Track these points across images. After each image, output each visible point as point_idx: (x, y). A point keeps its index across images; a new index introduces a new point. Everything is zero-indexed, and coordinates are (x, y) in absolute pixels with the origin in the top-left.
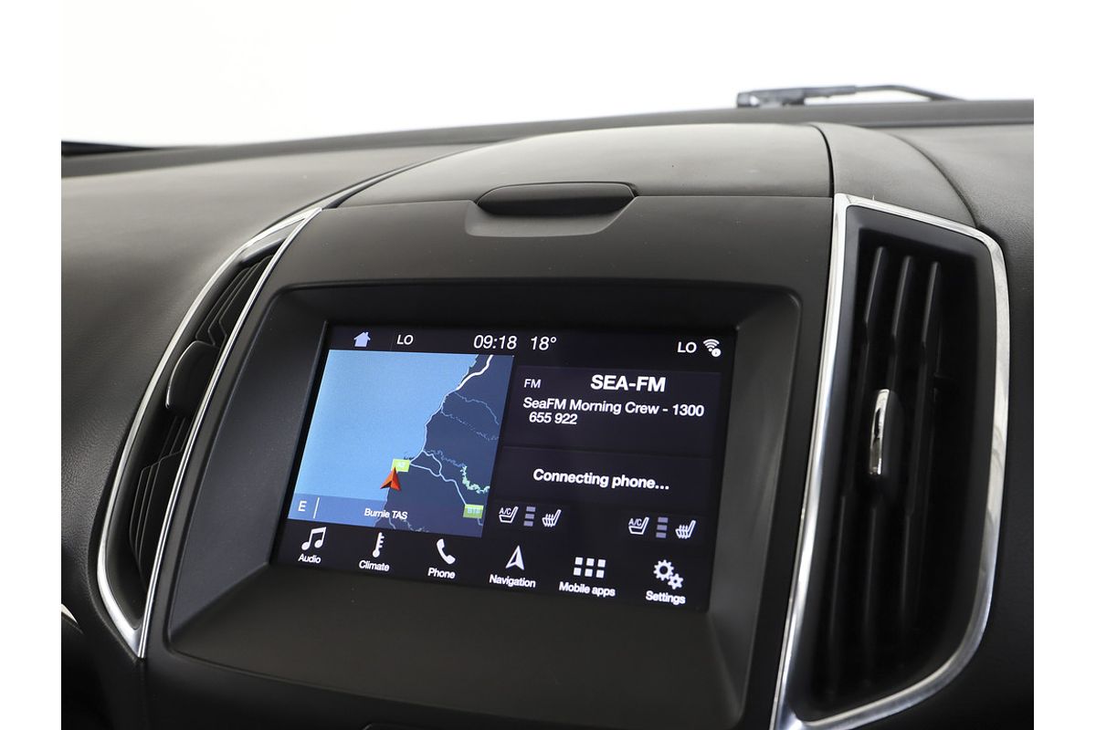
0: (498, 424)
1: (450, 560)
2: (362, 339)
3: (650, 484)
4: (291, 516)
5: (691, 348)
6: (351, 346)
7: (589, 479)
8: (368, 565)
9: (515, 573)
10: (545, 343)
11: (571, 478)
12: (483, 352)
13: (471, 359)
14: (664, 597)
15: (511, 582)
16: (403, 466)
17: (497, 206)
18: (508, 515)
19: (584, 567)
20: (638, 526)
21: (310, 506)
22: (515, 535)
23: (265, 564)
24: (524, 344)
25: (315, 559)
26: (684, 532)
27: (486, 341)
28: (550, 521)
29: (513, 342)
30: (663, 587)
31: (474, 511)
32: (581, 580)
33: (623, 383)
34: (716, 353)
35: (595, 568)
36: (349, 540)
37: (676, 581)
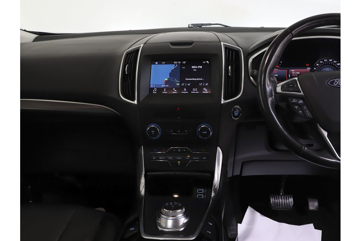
0: (179, 73)
1: (176, 91)
2: (157, 63)
3: (202, 79)
4: (150, 87)
5: (205, 62)
6: (155, 64)
7: (193, 79)
8: (164, 92)
9: (185, 91)
10: (184, 62)
11: (191, 79)
12: (176, 64)
13: (174, 65)
14: (205, 92)
15: (185, 92)
16: (166, 79)
17: (174, 44)
18: (183, 84)
19: (194, 90)
20: (201, 84)
21: (153, 85)
22: (184, 87)
23: (149, 93)
24: (181, 63)
25: (155, 92)
26: (207, 84)
27: (176, 62)
28: (189, 85)
29: (180, 62)
30: (205, 91)
31: (178, 84)
32: (194, 91)
33: (196, 67)
34: (208, 63)
35: (196, 90)
36: (160, 90)
37: (206, 90)
